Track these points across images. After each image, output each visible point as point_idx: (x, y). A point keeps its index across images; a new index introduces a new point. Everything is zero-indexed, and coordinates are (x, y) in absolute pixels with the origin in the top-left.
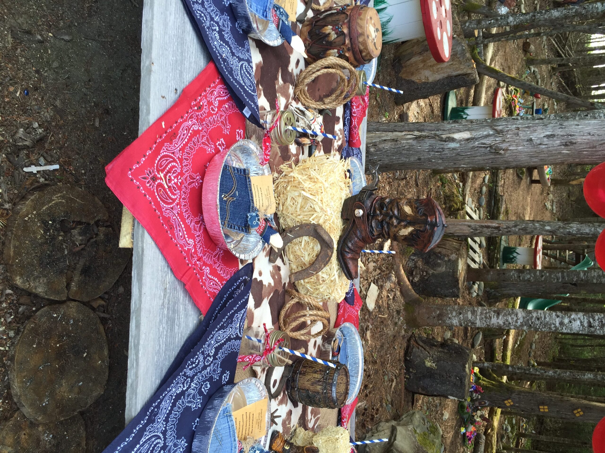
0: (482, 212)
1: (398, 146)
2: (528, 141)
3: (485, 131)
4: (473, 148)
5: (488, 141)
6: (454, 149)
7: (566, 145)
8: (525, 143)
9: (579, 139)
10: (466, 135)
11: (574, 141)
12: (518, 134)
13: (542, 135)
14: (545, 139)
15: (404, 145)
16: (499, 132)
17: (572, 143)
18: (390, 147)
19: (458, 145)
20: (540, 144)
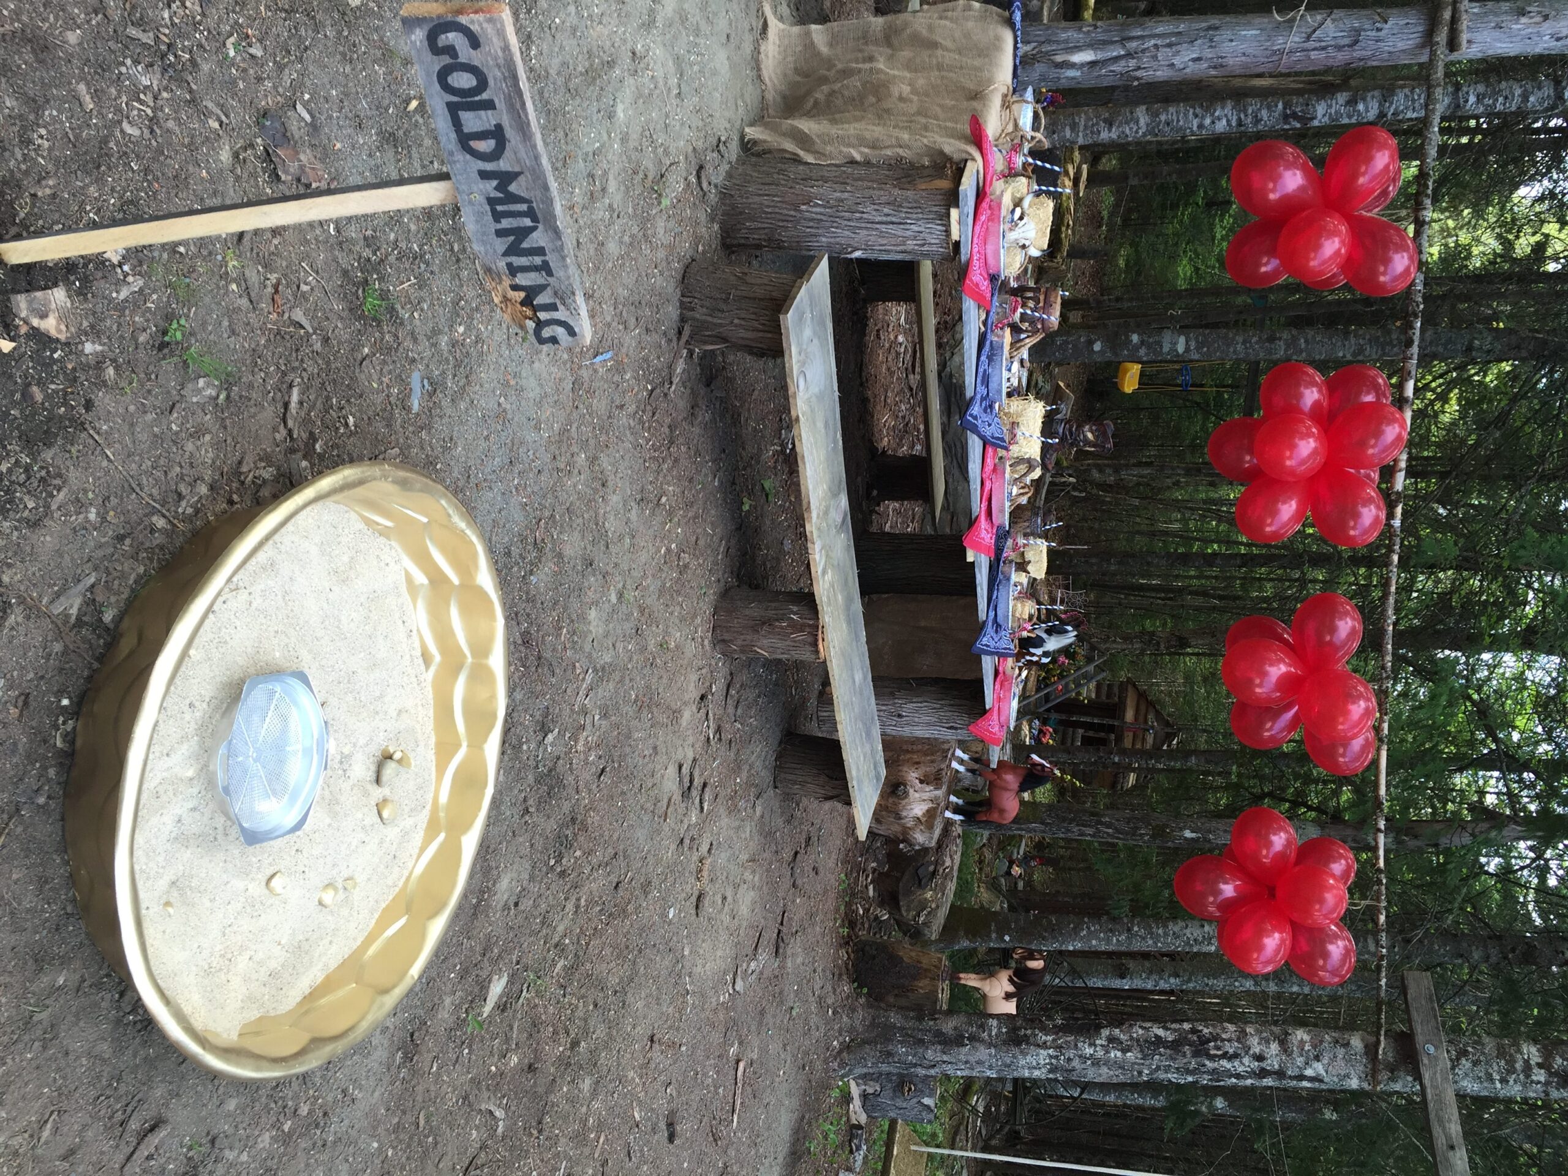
3: (1113, 50)
4: (1099, 76)
5: (1118, 67)
6: (1073, 78)
7: (1215, 67)
8: (1165, 69)
9: (1231, 61)
11: (1225, 64)
13: (1187, 59)
17: (1222, 66)
19: (1078, 73)
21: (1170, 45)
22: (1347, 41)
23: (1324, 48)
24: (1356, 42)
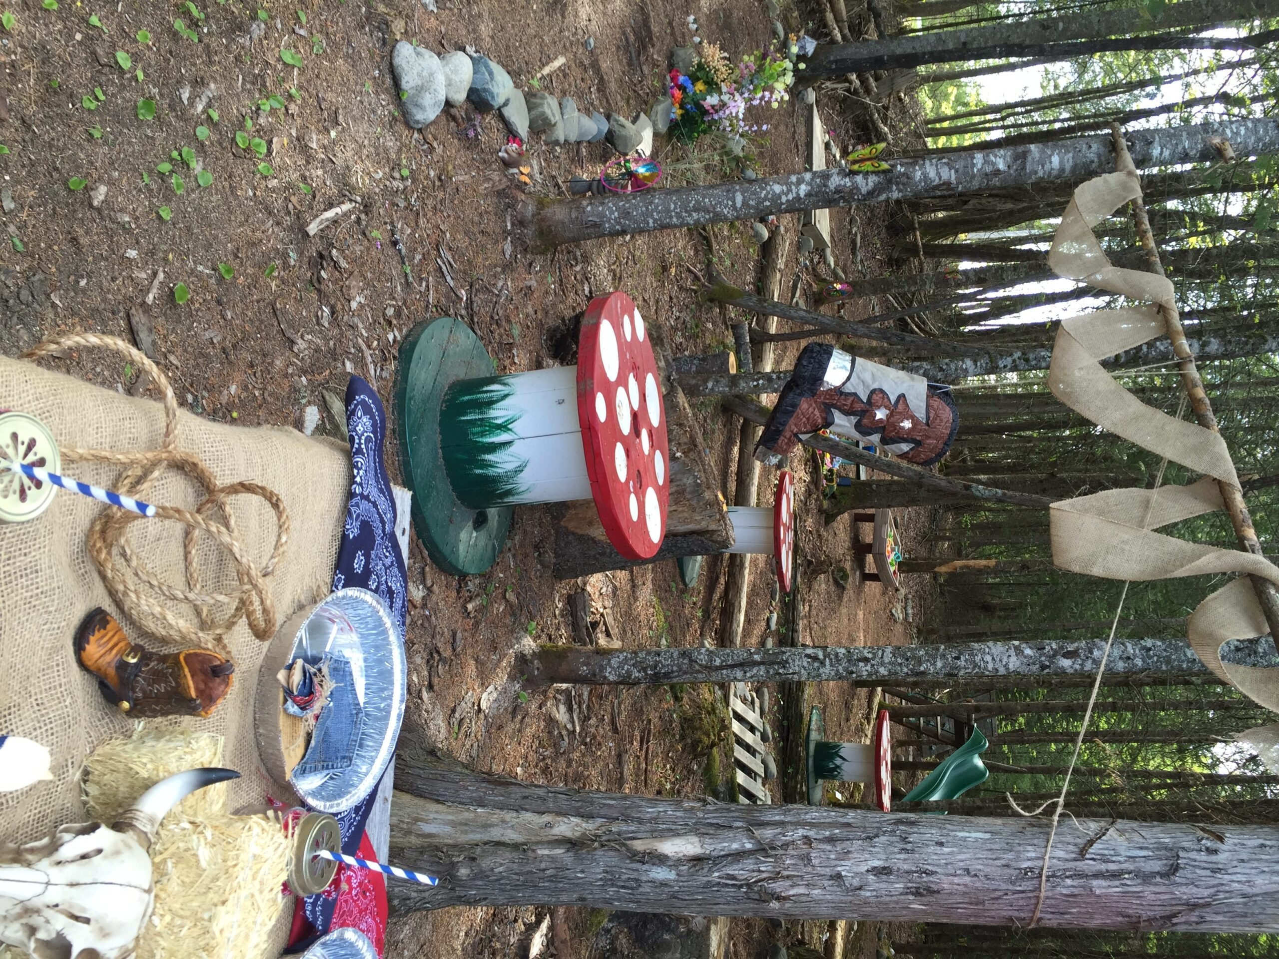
0: (767, 697)
1: (528, 868)
2: (832, 878)
3: (733, 840)
4: (709, 885)
5: (741, 870)
6: (664, 884)
7: (917, 893)
8: (827, 883)
9: (945, 883)
10: (690, 848)
11: (935, 887)
12: (806, 859)
13: (864, 868)
14: (871, 877)
15: (543, 866)
16: (764, 848)
17: (931, 892)
18: (509, 870)
19: (672, 875)
20: (860, 888)
21: (831, 840)
22: (1156, 866)
23: (1115, 875)
24: (1175, 869)
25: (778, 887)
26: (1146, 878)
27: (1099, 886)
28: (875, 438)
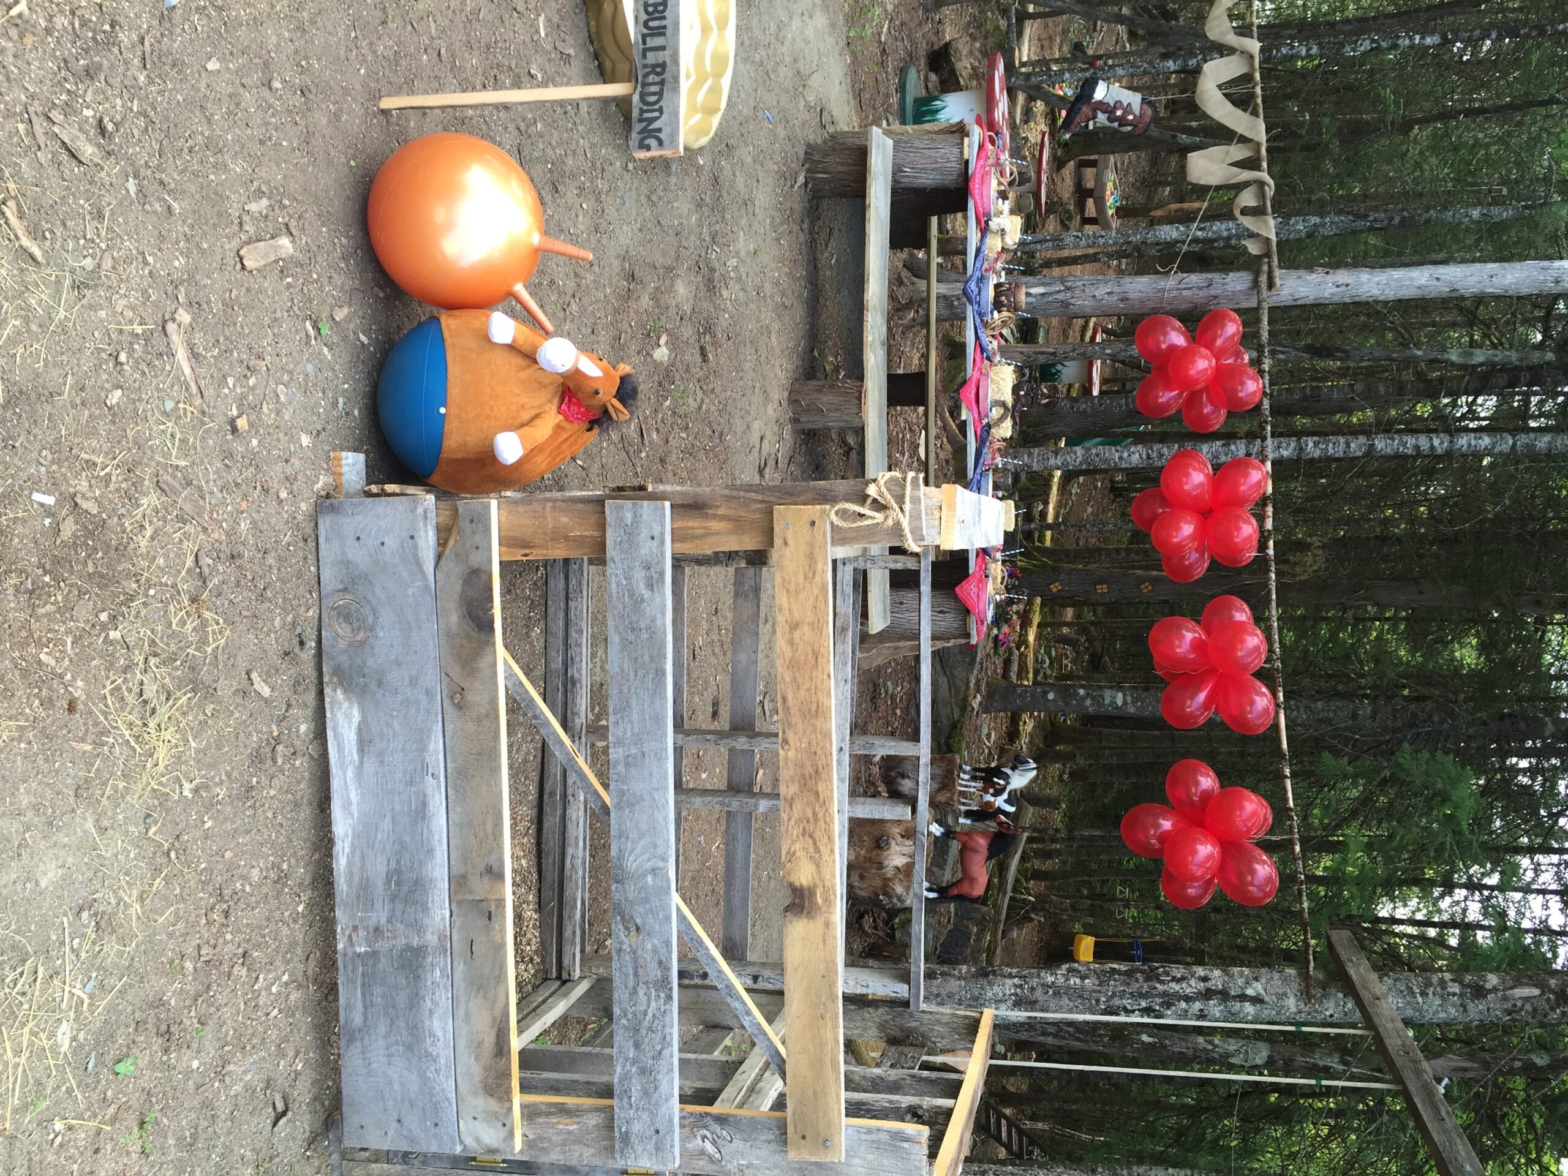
2: (1092, 297)
3: (1057, 286)
4: (1049, 302)
5: (1060, 297)
7: (1122, 300)
8: (1090, 299)
10: (1040, 290)
16: (1068, 289)
17: (1127, 299)
19: (1034, 299)
22: (1205, 285)
23: (1190, 290)
24: (1211, 286)
25: (1072, 301)
26: (1200, 288)
27: (1185, 293)
28: (1116, 124)
